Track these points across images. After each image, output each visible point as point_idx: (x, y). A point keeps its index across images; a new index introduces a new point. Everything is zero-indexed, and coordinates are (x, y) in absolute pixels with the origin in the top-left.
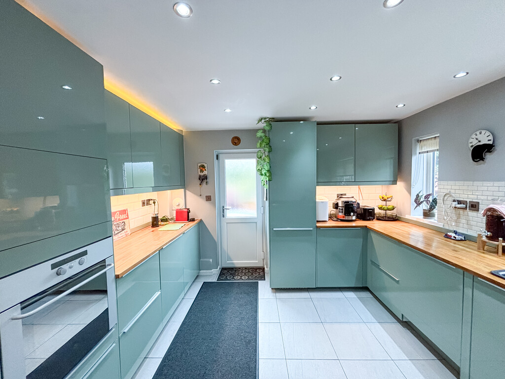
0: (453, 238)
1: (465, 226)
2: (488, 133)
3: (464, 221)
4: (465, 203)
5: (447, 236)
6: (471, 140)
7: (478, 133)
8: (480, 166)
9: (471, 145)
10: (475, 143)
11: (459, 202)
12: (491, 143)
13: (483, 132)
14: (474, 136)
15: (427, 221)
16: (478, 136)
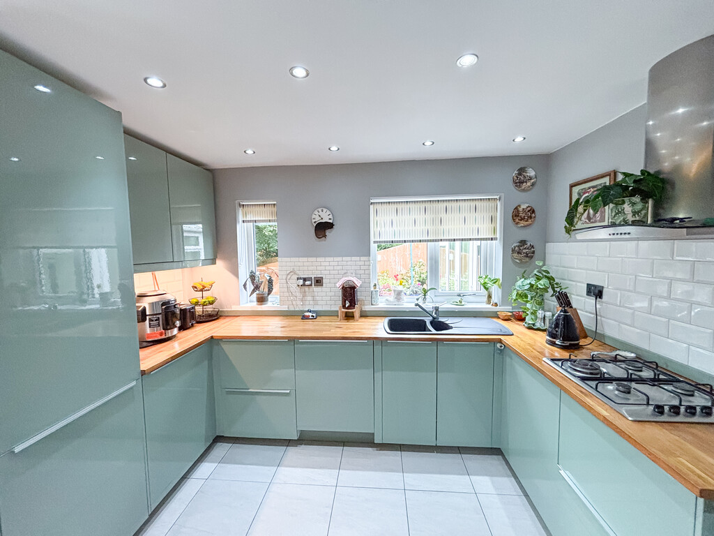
0: (311, 317)
1: (311, 302)
2: (328, 213)
3: (309, 298)
4: (310, 279)
5: (305, 318)
6: (314, 216)
7: (320, 210)
8: (322, 243)
9: (314, 221)
10: (318, 220)
11: (305, 280)
12: (331, 221)
13: (325, 210)
14: (316, 212)
15: (264, 307)
16: (321, 213)
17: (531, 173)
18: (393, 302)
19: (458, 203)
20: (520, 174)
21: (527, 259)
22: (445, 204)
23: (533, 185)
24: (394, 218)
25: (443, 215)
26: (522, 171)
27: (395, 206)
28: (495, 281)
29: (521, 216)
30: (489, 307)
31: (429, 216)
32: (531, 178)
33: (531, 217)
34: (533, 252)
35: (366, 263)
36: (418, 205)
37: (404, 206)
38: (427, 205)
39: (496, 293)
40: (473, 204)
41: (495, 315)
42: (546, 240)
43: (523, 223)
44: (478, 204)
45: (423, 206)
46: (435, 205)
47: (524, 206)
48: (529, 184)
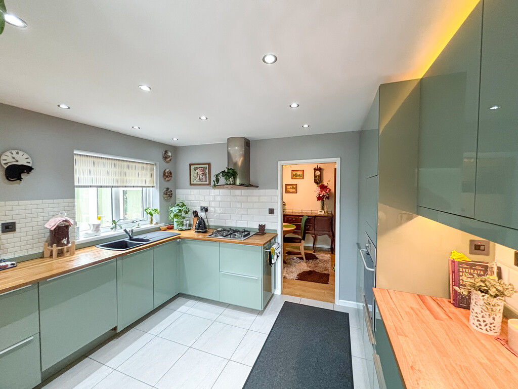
2: (26, 156)
6: (4, 158)
7: (14, 152)
9: (5, 162)
10: (11, 161)
13: (21, 153)
14: (8, 154)
16: (15, 155)
17: (170, 154)
18: (93, 234)
19: (135, 164)
20: (165, 153)
21: (170, 197)
22: (127, 163)
23: (171, 160)
24: (92, 168)
25: (126, 170)
26: (166, 152)
27: (92, 159)
28: (156, 210)
29: (167, 176)
30: (153, 226)
31: (117, 170)
32: (169, 157)
33: (170, 176)
34: (172, 194)
35: (71, 204)
36: (110, 161)
37: (100, 160)
38: (117, 162)
39: (156, 218)
40: (143, 165)
41: (159, 229)
42: (176, 187)
43: (167, 179)
44: (145, 165)
45: (113, 162)
46: (121, 163)
47: (167, 170)
48: (169, 159)
